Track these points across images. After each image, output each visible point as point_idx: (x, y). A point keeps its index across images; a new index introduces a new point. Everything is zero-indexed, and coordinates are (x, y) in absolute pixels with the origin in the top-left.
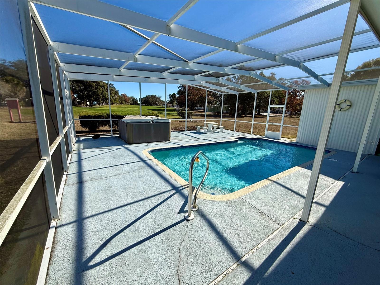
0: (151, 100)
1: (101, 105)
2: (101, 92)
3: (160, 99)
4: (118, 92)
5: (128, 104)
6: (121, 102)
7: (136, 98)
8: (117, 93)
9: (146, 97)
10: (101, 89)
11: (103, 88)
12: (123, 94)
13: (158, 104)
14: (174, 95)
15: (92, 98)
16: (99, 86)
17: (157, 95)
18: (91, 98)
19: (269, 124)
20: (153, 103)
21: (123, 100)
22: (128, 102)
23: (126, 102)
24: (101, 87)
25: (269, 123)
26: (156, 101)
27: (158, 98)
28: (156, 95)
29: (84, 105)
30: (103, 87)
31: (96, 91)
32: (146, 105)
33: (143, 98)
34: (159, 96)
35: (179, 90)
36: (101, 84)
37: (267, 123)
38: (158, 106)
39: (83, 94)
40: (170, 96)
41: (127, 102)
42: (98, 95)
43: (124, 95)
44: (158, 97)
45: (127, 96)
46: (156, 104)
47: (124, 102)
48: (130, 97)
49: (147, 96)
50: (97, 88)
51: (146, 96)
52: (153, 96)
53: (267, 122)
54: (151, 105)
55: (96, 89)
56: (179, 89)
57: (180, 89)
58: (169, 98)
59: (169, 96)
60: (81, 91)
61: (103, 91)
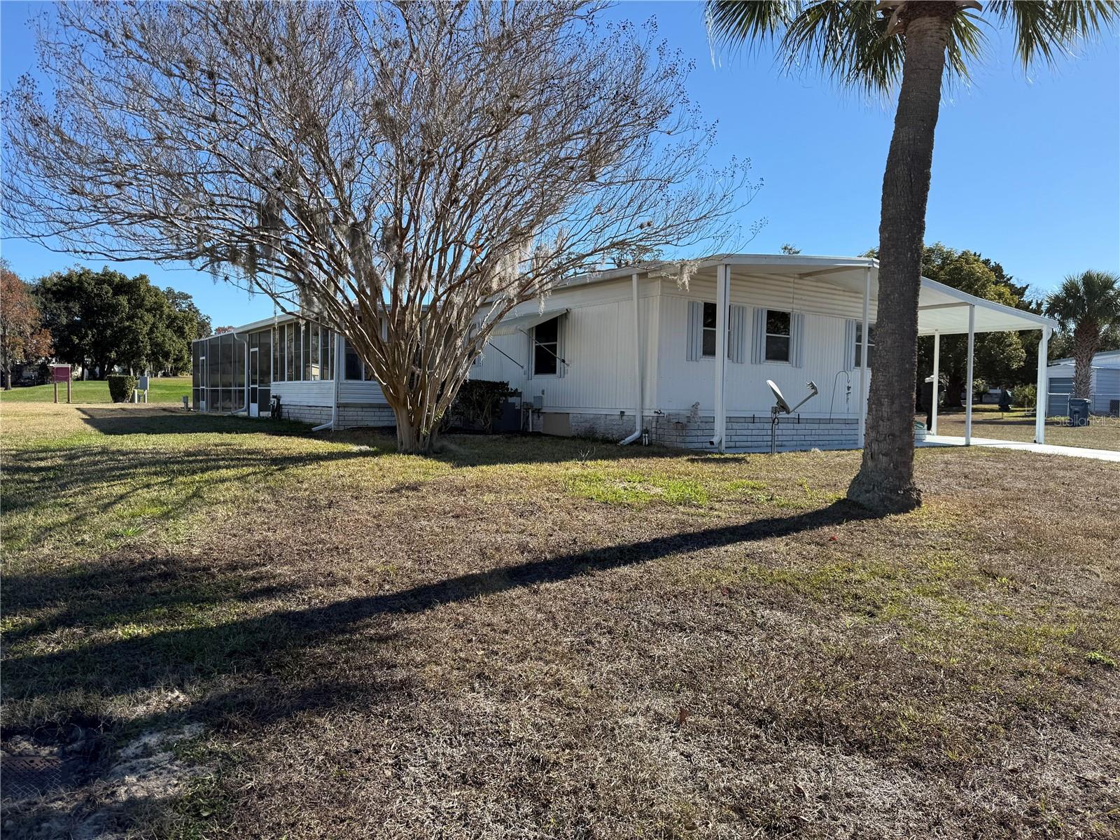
2: (146, 329)
4: (209, 324)
10: (149, 317)
11: (154, 316)
16: (142, 306)
24: (147, 311)
30: (157, 307)
31: (129, 327)
39: (81, 339)
42: (136, 341)
55: (130, 319)
61: (154, 323)
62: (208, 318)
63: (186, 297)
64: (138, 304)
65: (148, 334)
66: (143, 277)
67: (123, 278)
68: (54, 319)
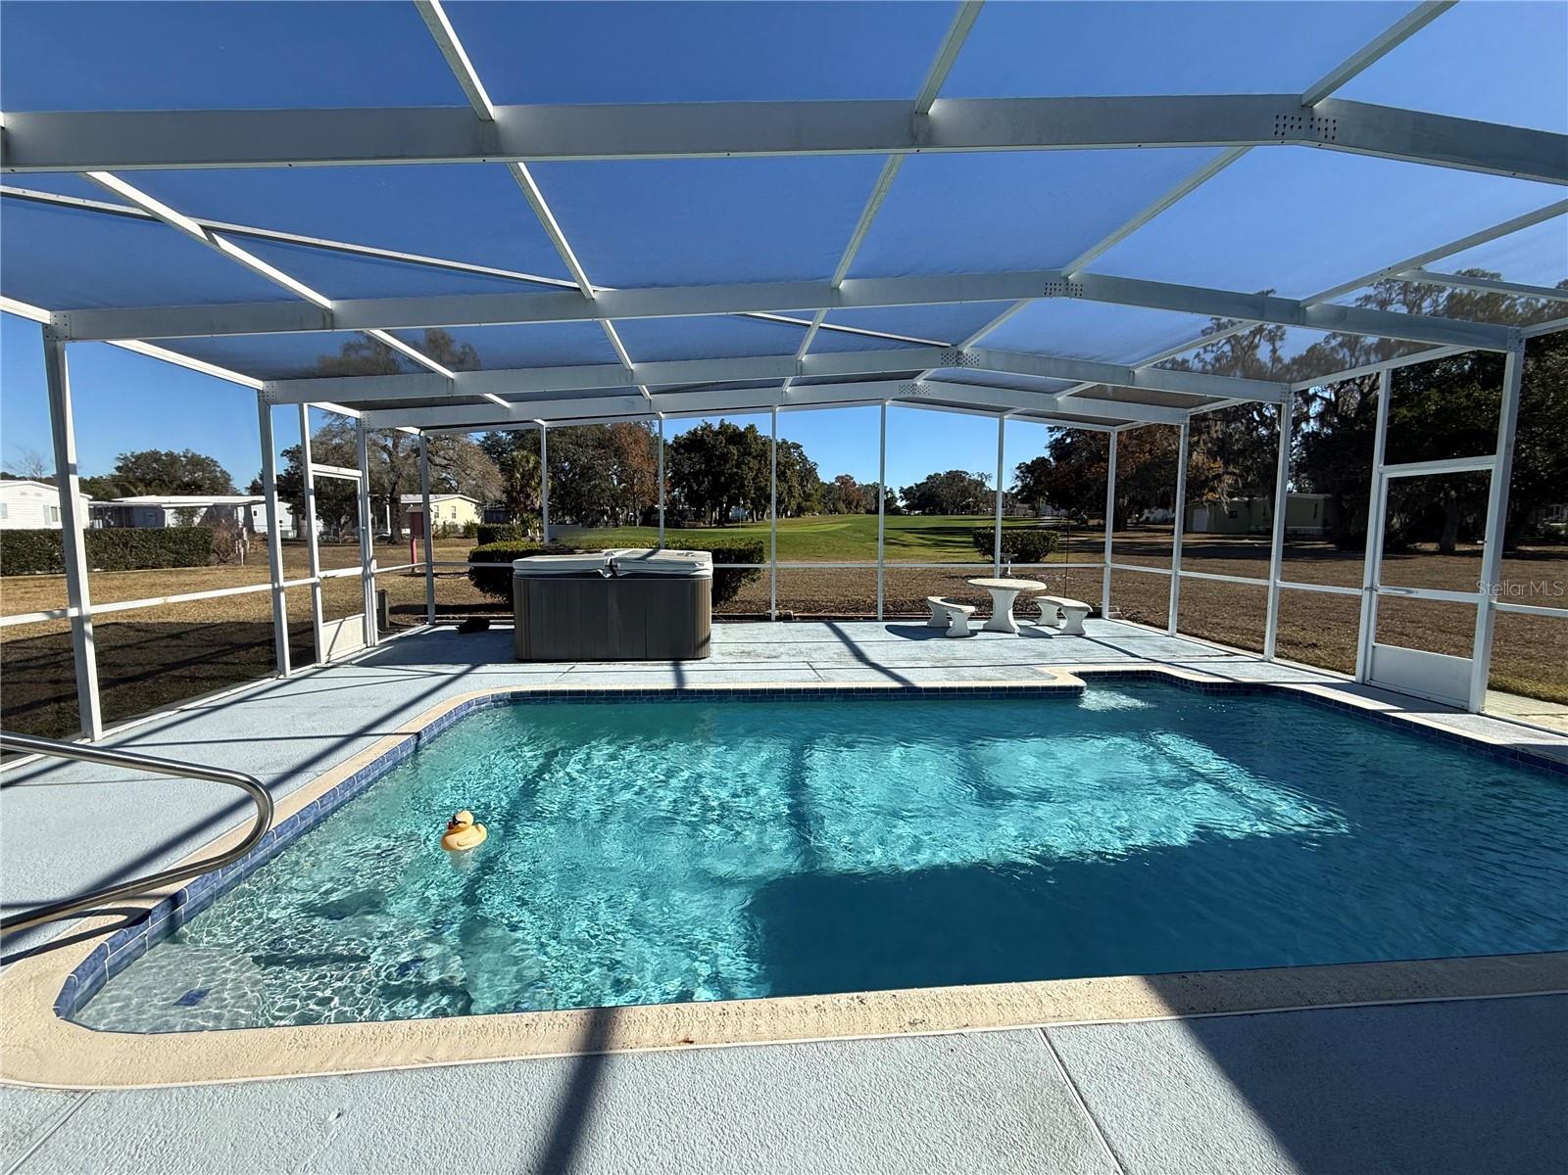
0: (944, 492)
1: (758, 520)
2: (751, 475)
3: (983, 485)
4: (815, 469)
5: (857, 513)
6: (834, 504)
7: (891, 489)
8: (809, 473)
9: (926, 483)
10: (754, 464)
11: (760, 462)
12: (842, 477)
13: (974, 508)
14: (1040, 463)
15: (725, 497)
16: (750, 454)
17: (973, 471)
18: (722, 497)
19: (1380, 592)
20: (954, 503)
21: (839, 498)
22: (858, 503)
23: (849, 503)
24: (754, 458)
25: (1383, 590)
26: (965, 492)
27: (976, 482)
28: (965, 473)
29: (704, 523)
30: (762, 456)
31: (737, 472)
32: (924, 514)
33: (916, 484)
34: (980, 475)
35: (1056, 440)
36: (755, 448)
37: (1371, 589)
38: (973, 513)
39: (699, 485)
40: (1021, 472)
41: (855, 504)
42: (743, 486)
43: (845, 481)
44: (975, 477)
45: (854, 484)
46: (968, 506)
47: (841, 506)
48: (868, 486)
49: (930, 478)
50: (743, 463)
51: (928, 478)
52: (955, 477)
53: (1367, 583)
54: (944, 512)
55: (738, 466)
56: (1054, 437)
57: (1058, 435)
58: (1018, 477)
59: (1018, 472)
60: (696, 475)
61: (759, 469)
62: (816, 464)
63: (798, 447)
64: (746, 453)
65: (753, 479)
66: (752, 426)
67: (736, 429)
68: (678, 469)
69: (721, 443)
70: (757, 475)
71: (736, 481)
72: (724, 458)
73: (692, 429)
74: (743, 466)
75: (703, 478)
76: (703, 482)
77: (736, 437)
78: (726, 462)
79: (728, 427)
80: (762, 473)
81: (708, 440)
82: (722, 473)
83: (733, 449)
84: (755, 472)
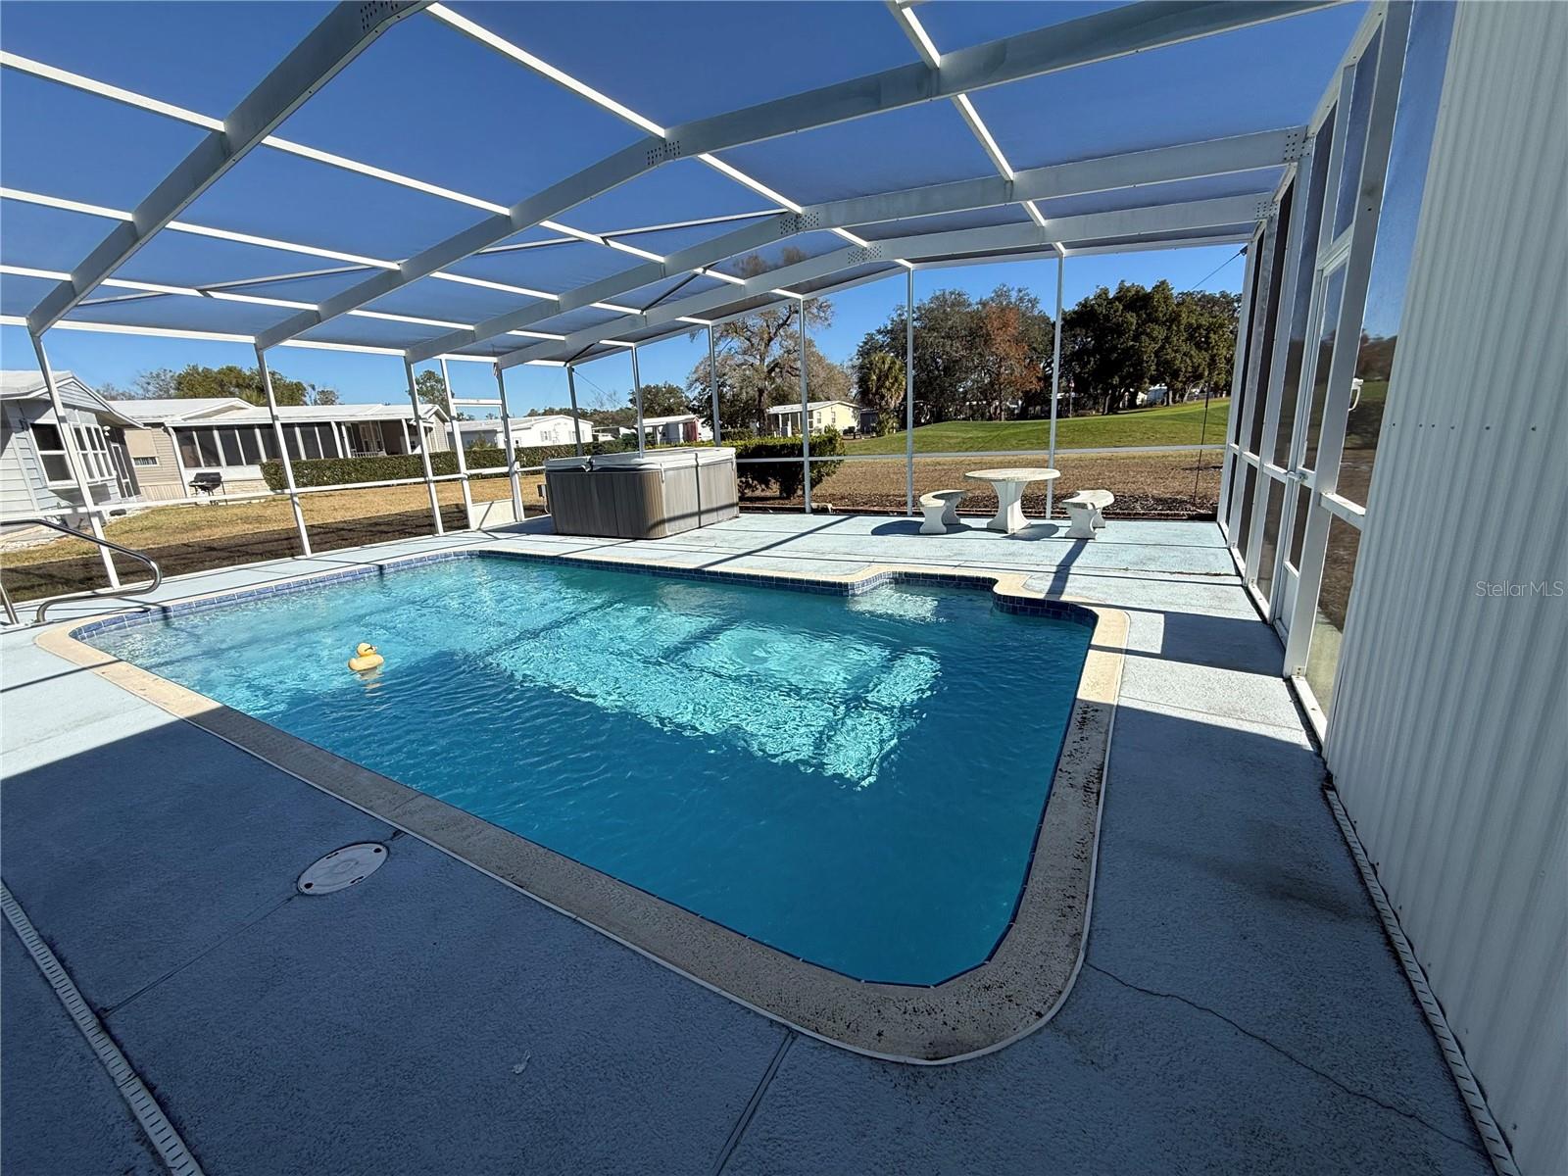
15: (1116, 378)
36: (1165, 311)
50: (1144, 333)
69: (1117, 311)
70: (1163, 347)
71: (1133, 356)
72: (1119, 330)
73: (1082, 300)
74: (1143, 337)
75: (1088, 359)
76: (1089, 362)
77: (1138, 302)
78: (1121, 334)
79: (1128, 290)
80: (1170, 343)
81: (1099, 310)
82: (1114, 348)
83: (1132, 318)
84: (1160, 342)
